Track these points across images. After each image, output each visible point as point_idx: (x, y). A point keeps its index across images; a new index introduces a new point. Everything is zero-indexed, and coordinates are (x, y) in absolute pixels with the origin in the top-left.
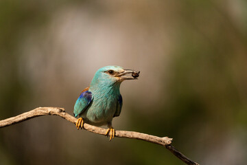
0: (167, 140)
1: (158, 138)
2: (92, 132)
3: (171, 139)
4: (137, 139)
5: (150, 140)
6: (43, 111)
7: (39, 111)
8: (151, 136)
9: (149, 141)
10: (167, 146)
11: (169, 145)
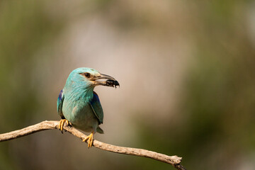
0: (176, 159)
1: (167, 156)
2: (99, 149)
3: (181, 158)
4: (145, 156)
5: (159, 158)
6: (50, 125)
7: (45, 124)
8: (159, 154)
9: (157, 160)
10: (176, 165)
11: (178, 164)
